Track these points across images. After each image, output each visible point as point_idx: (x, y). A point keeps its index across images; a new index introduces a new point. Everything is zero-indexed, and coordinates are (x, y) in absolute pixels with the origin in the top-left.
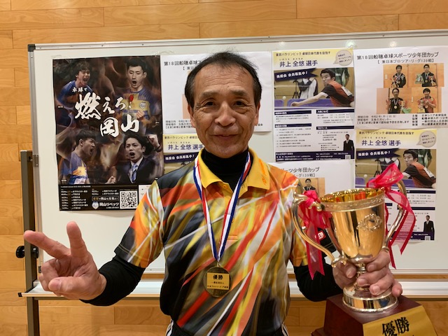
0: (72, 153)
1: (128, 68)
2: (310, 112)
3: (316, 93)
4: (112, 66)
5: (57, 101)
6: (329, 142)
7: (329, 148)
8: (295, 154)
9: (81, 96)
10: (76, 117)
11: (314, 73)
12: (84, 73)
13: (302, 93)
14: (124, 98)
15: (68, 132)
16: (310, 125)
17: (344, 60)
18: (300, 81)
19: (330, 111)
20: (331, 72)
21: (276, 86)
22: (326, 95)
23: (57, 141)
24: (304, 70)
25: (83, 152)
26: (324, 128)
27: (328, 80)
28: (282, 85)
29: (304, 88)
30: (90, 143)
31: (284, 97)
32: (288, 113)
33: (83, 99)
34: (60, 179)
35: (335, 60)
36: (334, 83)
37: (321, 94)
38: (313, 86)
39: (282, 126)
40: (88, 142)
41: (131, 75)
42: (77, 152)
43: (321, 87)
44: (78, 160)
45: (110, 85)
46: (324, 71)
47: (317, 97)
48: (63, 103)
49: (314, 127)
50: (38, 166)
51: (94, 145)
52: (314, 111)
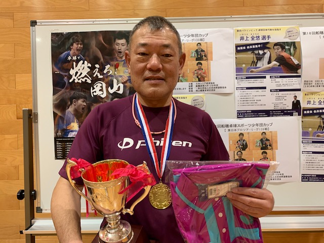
0: (67, 111)
1: (115, 41)
2: (265, 77)
3: (269, 62)
4: (101, 39)
5: (55, 68)
6: (281, 101)
7: (280, 107)
8: (253, 111)
9: (74, 63)
10: (71, 81)
11: (268, 46)
12: (78, 45)
13: (259, 62)
14: (111, 65)
15: (63, 93)
16: (265, 88)
17: (292, 35)
18: (256, 52)
19: (281, 77)
20: (282, 45)
21: (237, 56)
22: (278, 64)
23: (54, 101)
24: (260, 44)
25: (76, 111)
26: (276, 90)
27: (280, 52)
28: (241, 55)
29: (260, 58)
30: (82, 103)
31: (244, 65)
32: (247, 78)
33: (76, 66)
34: (56, 132)
35: (285, 35)
36: (284, 54)
37: (274, 63)
38: (267, 56)
39: (242, 88)
40: (80, 102)
41: (117, 47)
42: (71, 110)
43: (274, 57)
44: (72, 116)
45: (100, 55)
46: (276, 44)
47: (270, 65)
48: (59, 69)
49: (268, 90)
50: (37, 122)
51: (85, 104)
52: (268, 76)
